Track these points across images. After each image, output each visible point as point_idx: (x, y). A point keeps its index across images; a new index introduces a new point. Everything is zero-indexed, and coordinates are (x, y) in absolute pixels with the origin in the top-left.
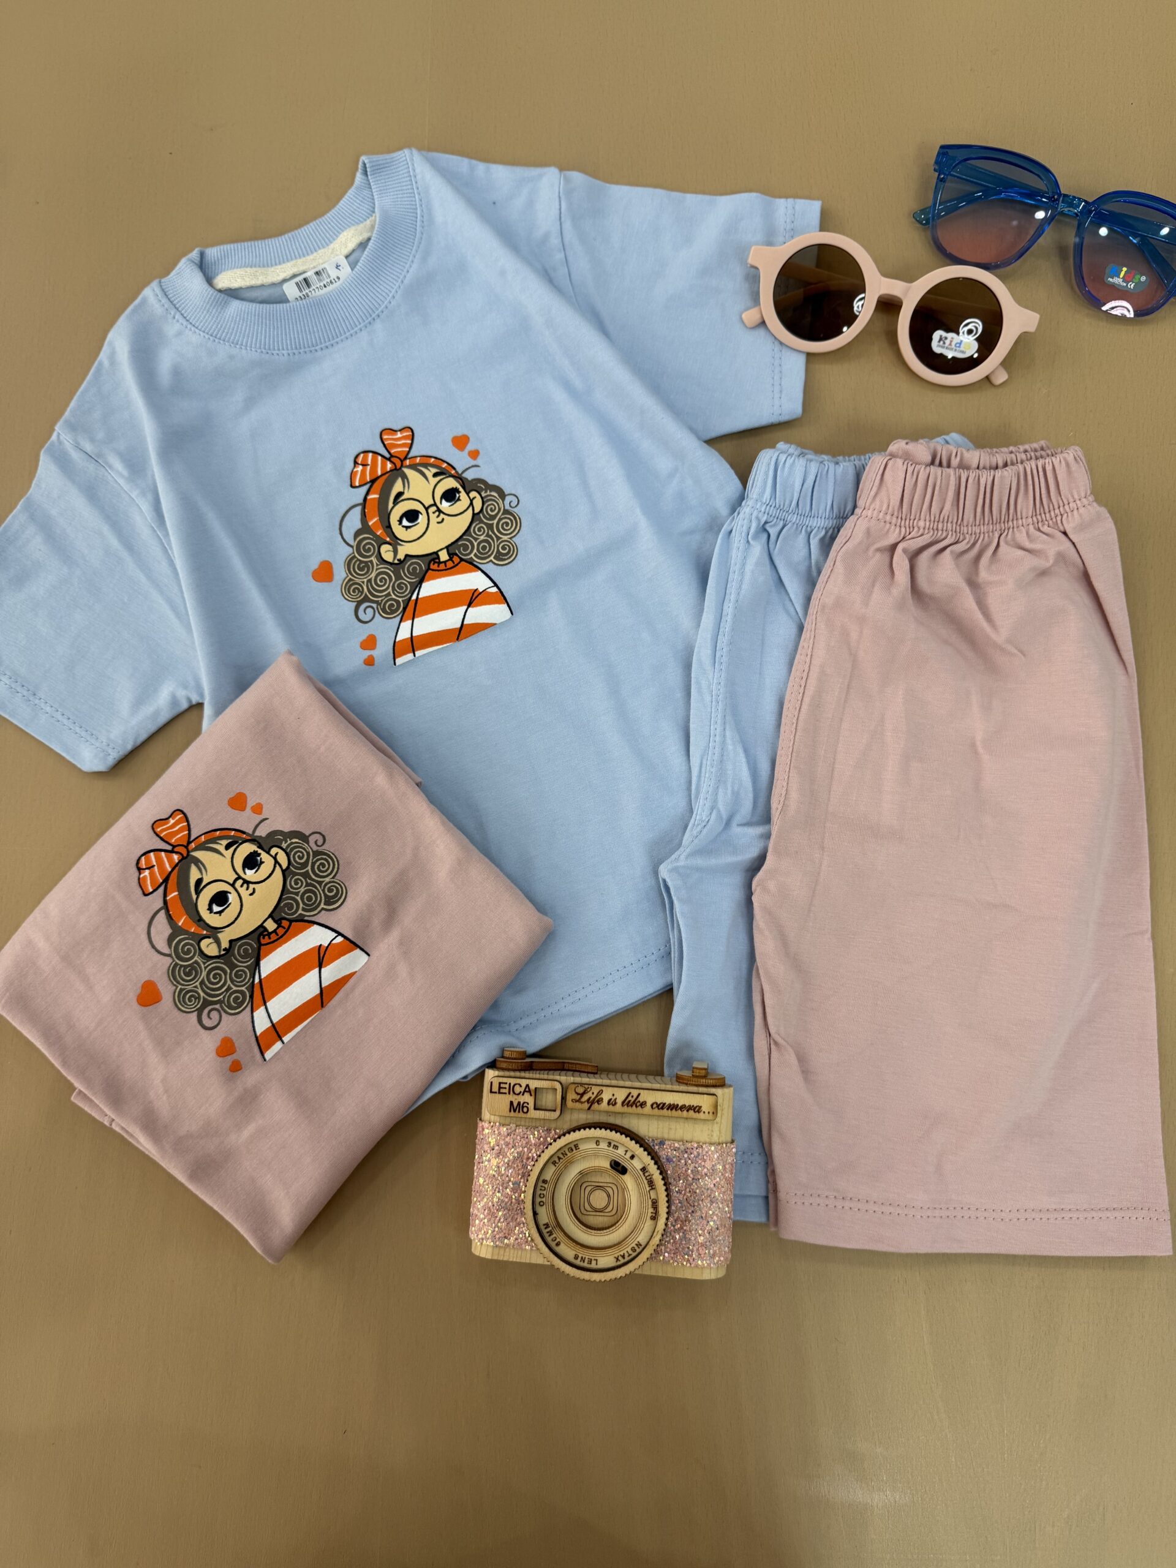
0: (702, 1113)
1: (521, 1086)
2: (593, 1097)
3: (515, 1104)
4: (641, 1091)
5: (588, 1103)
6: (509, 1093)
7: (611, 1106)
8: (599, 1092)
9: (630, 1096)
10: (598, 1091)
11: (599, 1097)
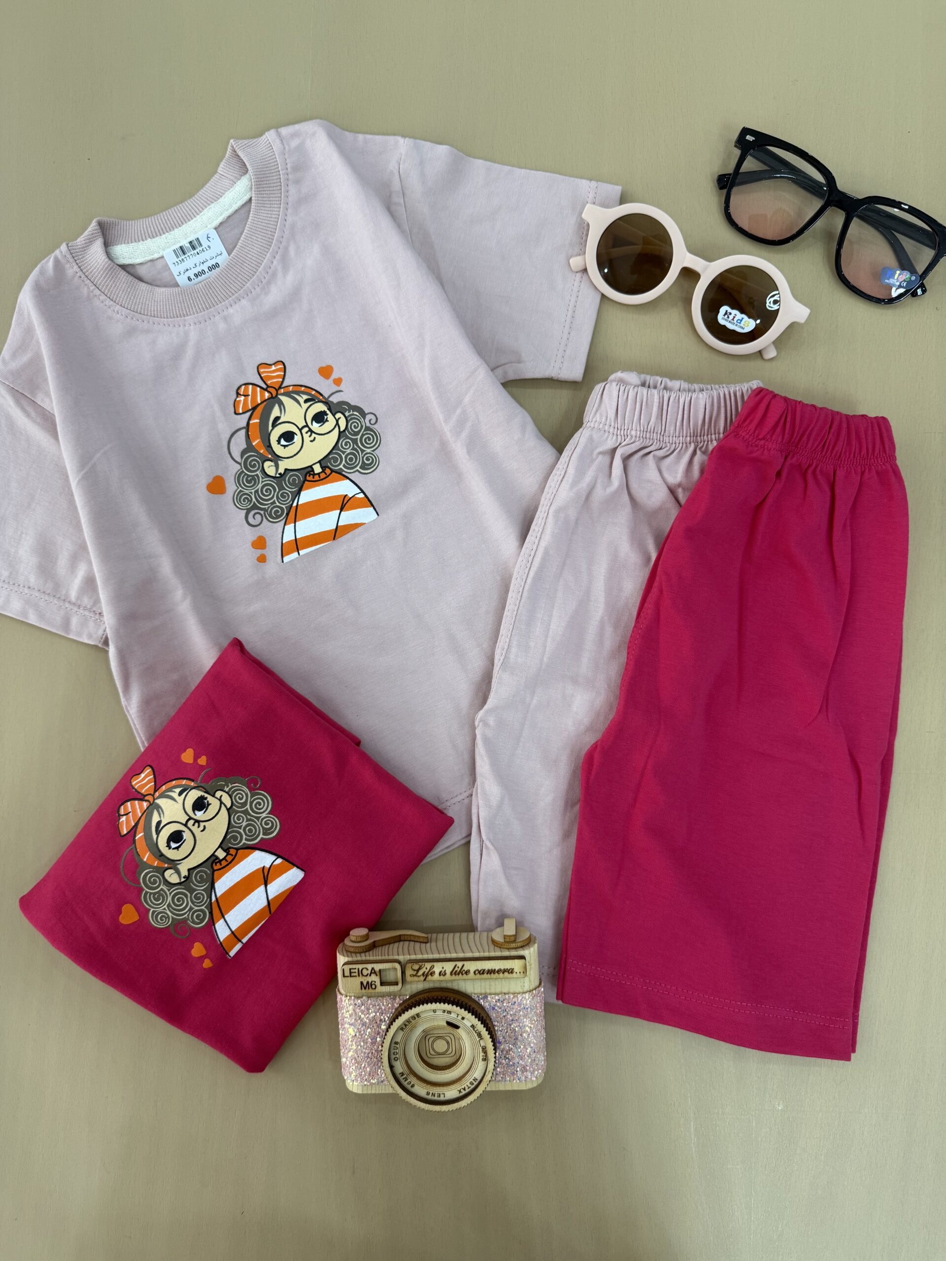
0: (514, 974)
1: (367, 969)
2: (427, 971)
3: (365, 984)
4: (465, 963)
5: (423, 976)
6: (359, 976)
7: (442, 976)
8: (431, 968)
9: (457, 967)
10: (430, 966)
11: (431, 971)
